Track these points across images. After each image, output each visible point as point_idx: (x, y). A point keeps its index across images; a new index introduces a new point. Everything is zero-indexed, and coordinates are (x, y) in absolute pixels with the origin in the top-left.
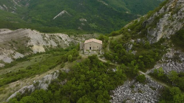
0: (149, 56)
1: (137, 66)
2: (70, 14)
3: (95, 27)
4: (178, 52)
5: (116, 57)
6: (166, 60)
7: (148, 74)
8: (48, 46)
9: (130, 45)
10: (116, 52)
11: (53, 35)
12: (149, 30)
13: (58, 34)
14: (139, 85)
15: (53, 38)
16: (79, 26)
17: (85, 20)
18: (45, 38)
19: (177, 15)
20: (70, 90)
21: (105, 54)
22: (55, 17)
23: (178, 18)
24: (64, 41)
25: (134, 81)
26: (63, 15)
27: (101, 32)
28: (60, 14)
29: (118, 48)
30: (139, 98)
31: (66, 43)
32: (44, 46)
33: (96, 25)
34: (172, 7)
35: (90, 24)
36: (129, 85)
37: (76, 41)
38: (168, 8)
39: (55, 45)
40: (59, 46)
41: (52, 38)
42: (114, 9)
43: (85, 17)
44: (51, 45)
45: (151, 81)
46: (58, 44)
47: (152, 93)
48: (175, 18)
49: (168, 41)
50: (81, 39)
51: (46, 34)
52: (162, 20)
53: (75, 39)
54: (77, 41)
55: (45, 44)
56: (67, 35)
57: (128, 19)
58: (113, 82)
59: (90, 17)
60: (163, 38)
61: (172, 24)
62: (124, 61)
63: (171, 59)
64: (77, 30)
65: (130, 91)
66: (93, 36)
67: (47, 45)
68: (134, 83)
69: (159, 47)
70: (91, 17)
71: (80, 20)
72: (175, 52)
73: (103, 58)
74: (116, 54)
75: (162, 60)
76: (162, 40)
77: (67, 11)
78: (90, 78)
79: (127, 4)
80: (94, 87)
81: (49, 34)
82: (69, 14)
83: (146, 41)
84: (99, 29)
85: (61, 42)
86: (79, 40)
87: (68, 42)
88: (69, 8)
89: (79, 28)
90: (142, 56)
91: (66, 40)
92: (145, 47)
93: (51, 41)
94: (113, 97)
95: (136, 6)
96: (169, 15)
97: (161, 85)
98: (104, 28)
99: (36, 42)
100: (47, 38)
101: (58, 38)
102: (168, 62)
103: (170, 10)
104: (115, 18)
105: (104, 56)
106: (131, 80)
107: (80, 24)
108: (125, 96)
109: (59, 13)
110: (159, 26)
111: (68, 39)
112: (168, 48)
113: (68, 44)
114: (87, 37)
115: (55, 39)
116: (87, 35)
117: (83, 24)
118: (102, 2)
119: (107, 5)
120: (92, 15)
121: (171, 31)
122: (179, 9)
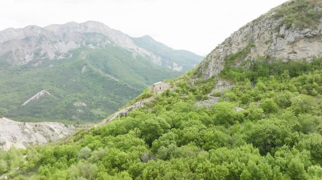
2: (55, 95)
3: (102, 114)
6: (218, 86)
7: (209, 96)
8: (31, 143)
11: (40, 126)
12: (204, 72)
13: (46, 123)
14: (205, 101)
15: (39, 130)
16: (74, 114)
17: (84, 104)
18: (26, 130)
22: (26, 102)
24: (58, 135)
25: (201, 101)
26: (41, 98)
28: (37, 96)
32: (24, 143)
33: (103, 110)
35: (93, 111)
38: (213, 56)
39: (43, 140)
40: (50, 142)
41: (37, 129)
42: (129, 86)
43: (82, 99)
44: (37, 141)
45: (212, 98)
46: (48, 139)
48: (219, 62)
49: (217, 77)
51: (27, 124)
52: (211, 63)
55: (25, 139)
56: (63, 125)
60: (214, 75)
63: (221, 86)
64: (71, 120)
69: (212, 81)
70: (92, 99)
71: (75, 104)
72: (223, 82)
75: (216, 87)
77: (51, 91)
81: (32, 123)
82: (52, 96)
83: (202, 79)
85: (53, 135)
88: (52, 87)
89: (74, 117)
91: (61, 133)
92: (203, 82)
93: (36, 133)
96: (215, 60)
99: (10, 137)
100: (29, 129)
101: (47, 130)
107: (75, 111)
109: (33, 95)
110: (209, 67)
111: (65, 131)
112: (218, 81)
115: (42, 130)
117: (80, 110)
118: (110, 76)
119: (117, 80)
120: (94, 96)
121: (217, 71)
122: (219, 57)
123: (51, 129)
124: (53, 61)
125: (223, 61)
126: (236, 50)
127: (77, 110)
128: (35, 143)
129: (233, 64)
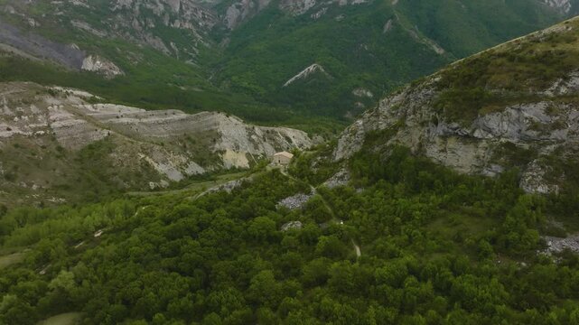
2: (330, 74)
8: (256, 156)
11: (273, 132)
13: (283, 129)
15: (271, 139)
16: (349, 110)
17: (369, 94)
18: (253, 137)
21: (290, 168)
22: (289, 82)
23: (356, 141)
26: (311, 75)
28: (304, 72)
32: (248, 155)
39: (272, 154)
41: (269, 137)
43: (368, 85)
44: (264, 155)
48: (353, 140)
49: (347, 161)
51: (257, 129)
52: (341, 141)
55: (250, 150)
56: (306, 134)
59: (384, 86)
60: (342, 158)
61: (350, 145)
62: (302, 175)
67: (255, 154)
71: (355, 93)
73: (286, 172)
74: (299, 169)
77: (324, 65)
81: (262, 128)
82: (327, 74)
88: (330, 58)
89: (347, 116)
91: (301, 146)
93: (265, 143)
99: (233, 144)
100: (257, 136)
101: (281, 139)
105: (288, 170)
107: (353, 103)
109: (300, 71)
110: (338, 146)
111: (307, 143)
115: (274, 140)
117: (359, 104)
118: (430, 42)
119: (442, 51)
121: (350, 152)
123: (288, 139)
124: (344, 7)
125: (361, 139)
126: (385, 125)
127: (356, 104)
128: (261, 156)
129: (371, 147)
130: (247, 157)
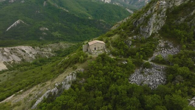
0: (148, 47)
1: (142, 56)
2: (27, 23)
3: (59, 36)
4: (166, 42)
5: (122, 52)
6: (160, 49)
7: (150, 61)
8: (10, 62)
9: (130, 41)
10: (119, 49)
11: (14, 49)
12: (142, 28)
13: (19, 47)
14: (147, 70)
15: (15, 52)
16: (41, 36)
17: (47, 29)
18: (5, 53)
19: (161, 15)
20: (94, 85)
21: (111, 52)
22: (9, 28)
23: (162, 17)
24: (28, 54)
25: (141, 68)
26: (18, 25)
27: (66, 40)
28: (15, 24)
29: (121, 45)
30: (151, 78)
31: (31, 56)
32: (5, 63)
33: (59, 33)
34: (157, 9)
35: (53, 33)
36: (139, 72)
37: (42, 52)
38: (153, 10)
39: (18, 60)
40: (23, 60)
41: (13, 52)
42: (76, 15)
43: (45, 26)
44: (14, 61)
45: (155, 65)
46: (22, 59)
47: (159, 73)
48: (160, 17)
49: (157, 35)
50: (47, 49)
51: (5, 49)
52: (152, 19)
53: (41, 51)
54: (44, 53)
55: (5, 60)
56: (31, 47)
57: (92, 25)
58: (126, 72)
59: (51, 26)
60: (153, 33)
61: (158, 21)
62: (129, 54)
63: (164, 48)
64: (39, 40)
65: (142, 76)
66: (59, 45)
67: (8, 61)
68: (142, 70)
69: (153, 40)
71: (41, 29)
72: (165, 42)
73: (110, 55)
74: (121, 50)
75: (157, 49)
76: (153, 35)
77: (23, 20)
78: (107, 72)
79: (87, 10)
80: (114, 78)
81: (8, 48)
82: (26, 24)
83: (141, 37)
84: (64, 37)
85: (25, 55)
86: (45, 51)
87: (34, 55)
88: (25, 17)
89: (41, 38)
90: (143, 48)
91: (31, 53)
92: (142, 42)
93: (12, 55)
94: (131, 82)
95: (96, 11)
96: (156, 15)
97: (163, 67)
98: (69, 36)
100: (7, 52)
101: (20, 52)
102: (162, 50)
103: (155, 11)
104: (78, 24)
105: (111, 53)
106: (139, 68)
107: (41, 33)
108: (140, 80)
109: (13, 24)
110: (150, 24)
111: (33, 51)
112: (158, 40)
113: (34, 57)
114: (53, 47)
115: (17, 53)
116: (52, 45)
117: (44, 33)
118: (62, 8)
119: (68, 11)
120: (53, 23)
121: (158, 27)
122: (161, 11)
123: (23, 51)
125: (165, 15)
127: (43, 33)
128: (12, 62)
129: (176, 19)
130: (5, 64)
